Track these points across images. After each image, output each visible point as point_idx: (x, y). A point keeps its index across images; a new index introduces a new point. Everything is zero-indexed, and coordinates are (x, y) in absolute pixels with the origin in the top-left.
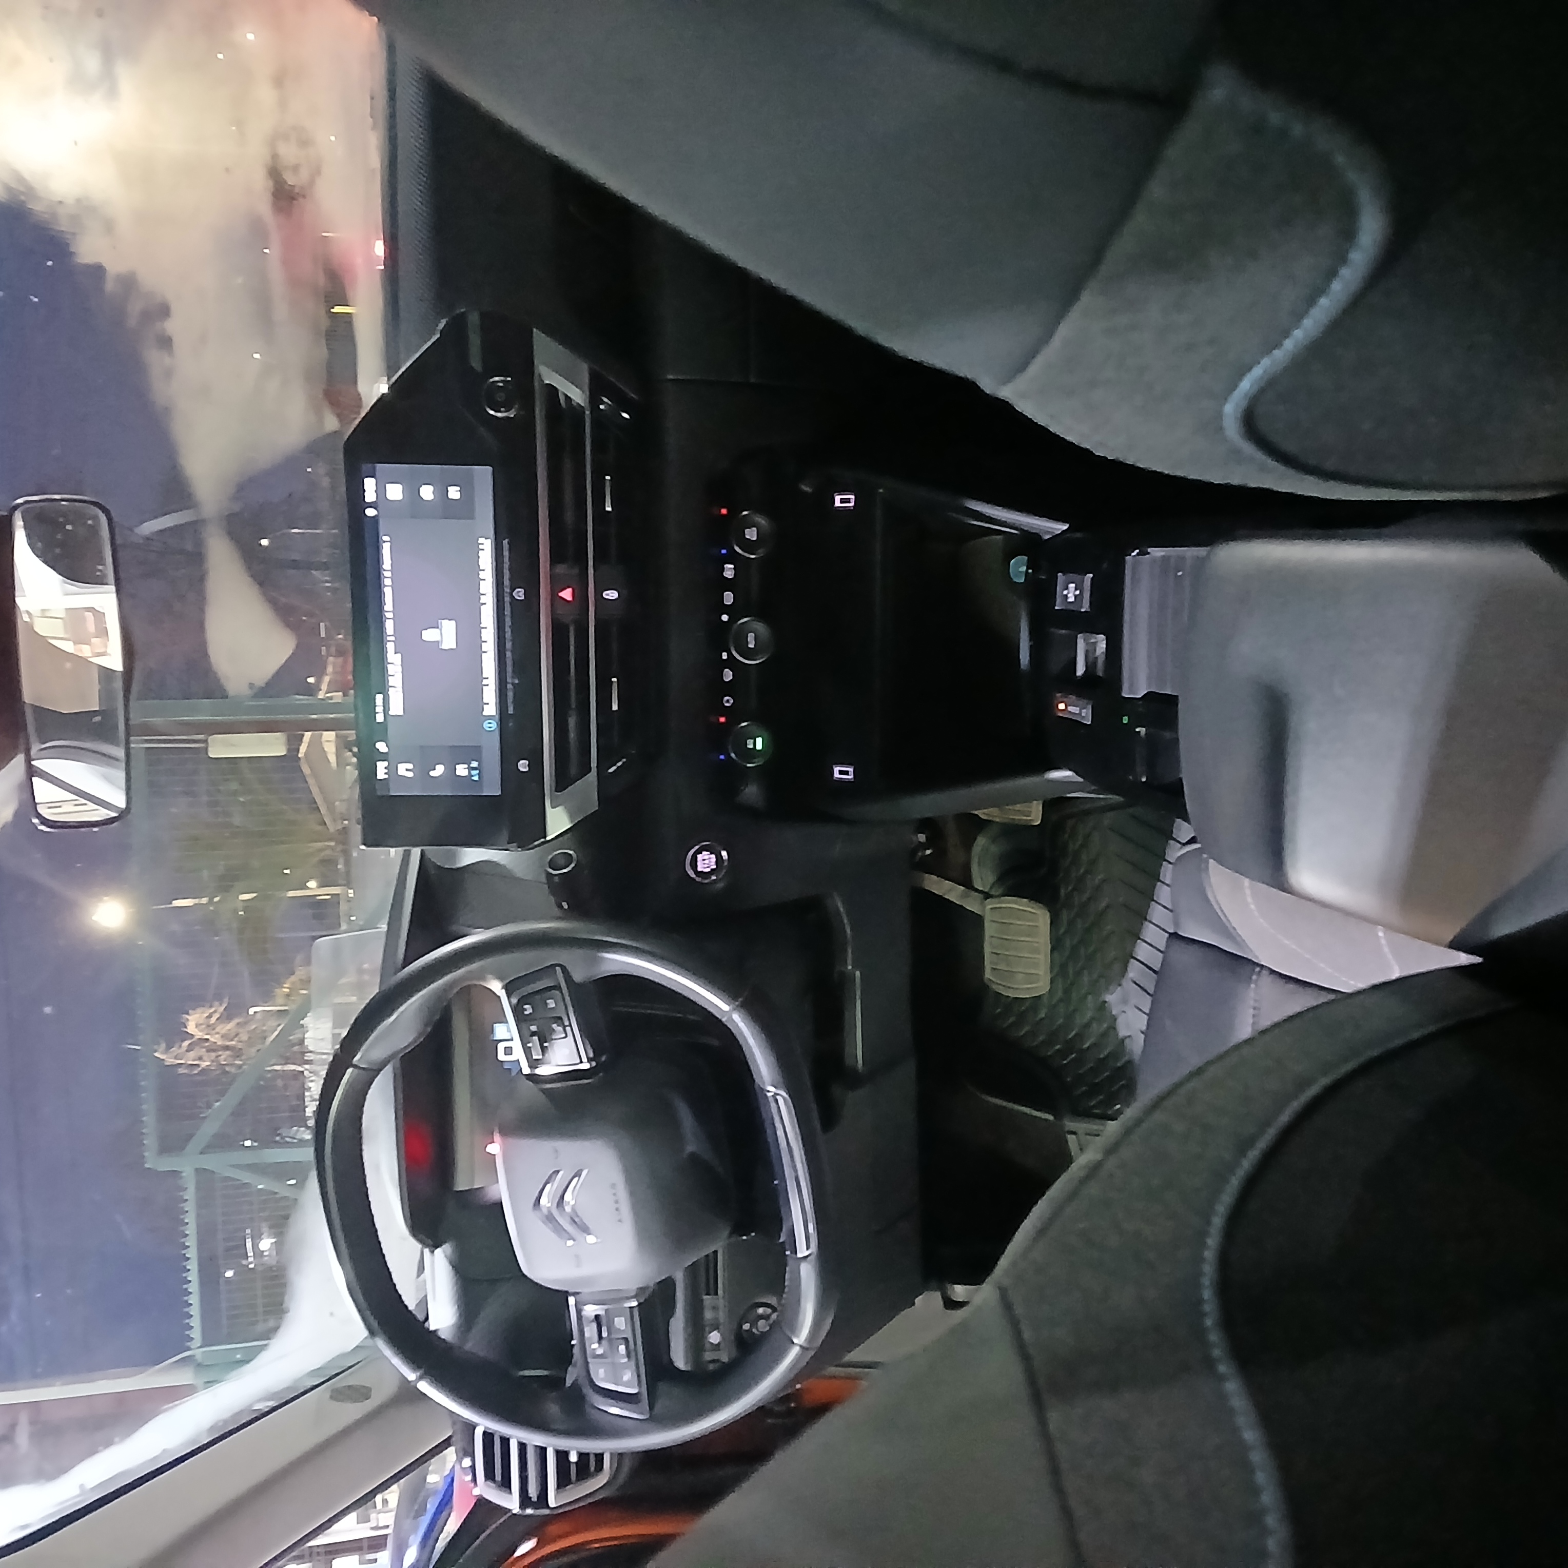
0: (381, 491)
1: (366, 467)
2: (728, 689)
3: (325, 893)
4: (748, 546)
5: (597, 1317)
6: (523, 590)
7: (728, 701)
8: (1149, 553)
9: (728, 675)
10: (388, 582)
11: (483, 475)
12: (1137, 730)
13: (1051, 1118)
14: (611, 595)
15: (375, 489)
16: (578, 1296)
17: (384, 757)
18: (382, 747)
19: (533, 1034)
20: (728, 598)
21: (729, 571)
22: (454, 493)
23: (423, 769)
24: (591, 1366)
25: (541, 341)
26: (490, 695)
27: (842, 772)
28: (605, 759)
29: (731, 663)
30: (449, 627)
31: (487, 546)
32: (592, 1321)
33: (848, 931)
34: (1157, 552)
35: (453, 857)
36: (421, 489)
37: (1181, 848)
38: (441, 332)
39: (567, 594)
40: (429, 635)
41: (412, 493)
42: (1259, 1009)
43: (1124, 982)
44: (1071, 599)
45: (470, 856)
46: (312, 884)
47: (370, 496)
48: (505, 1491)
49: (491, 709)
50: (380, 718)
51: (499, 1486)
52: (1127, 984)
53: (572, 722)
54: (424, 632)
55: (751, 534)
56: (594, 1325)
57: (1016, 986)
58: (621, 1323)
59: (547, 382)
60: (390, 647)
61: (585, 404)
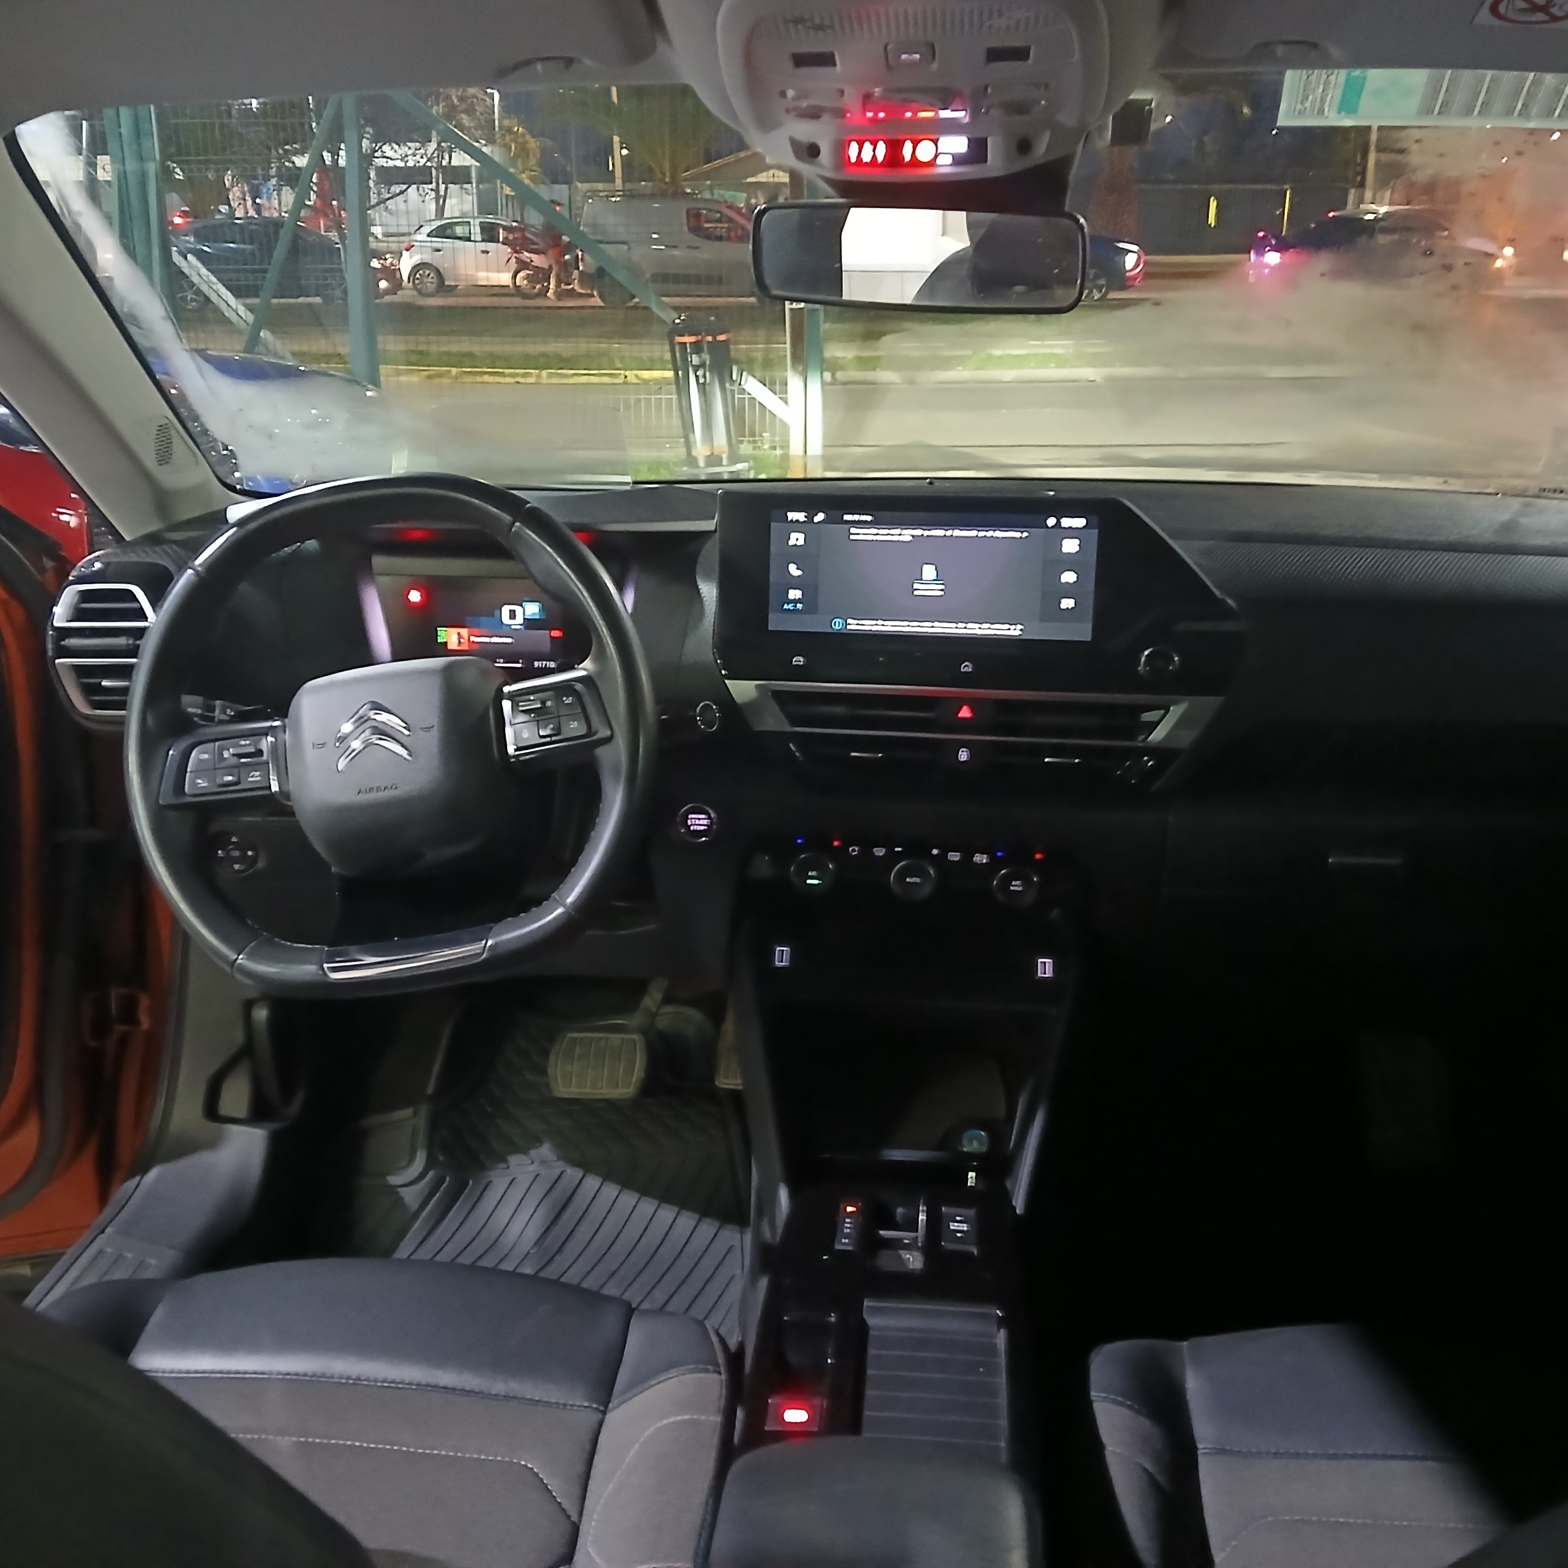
0: (1072, 533)
1: (1095, 520)
2: (866, 851)
3: (616, 165)
4: (1007, 880)
5: (260, 753)
6: (970, 670)
7: (854, 850)
8: (999, 1331)
9: (880, 852)
10: (982, 534)
11: (1083, 632)
12: (832, 1314)
13: (430, 1090)
14: (963, 755)
15: (1074, 527)
16: (281, 730)
17: (810, 518)
18: (820, 517)
19: (543, 703)
20: (954, 856)
21: (981, 859)
22: (1067, 603)
23: (796, 555)
24: (212, 744)
25: (1212, 703)
26: (869, 626)
27: (782, 955)
28: (803, 740)
29: (891, 858)
30: (935, 590)
31: (1015, 631)
32: (256, 748)
33: (622, 932)
34: (1001, 1338)
35: (707, 578)
36: (1072, 572)
37: (714, 1328)
38: (1223, 600)
39: (965, 713)
40: (929, 572)
41: (1070, 562)
42: (564, 1409)
43: (560, 1163)
44: (953, 1226)
45: (709, 591)
46: (625, 152)
47: (1066, 522)
48: (70, 615)
49: (853, 625)
50: (847, 517)
51: (75, 606)
52: (559, 1166)
53: (839, 710)
54: (934, 567)
55: (1016, 886)
56: (252, 750)
57: (559, 1062)
58: (255, 777)
59: (1171, 708)
60: (918, 532)
61: (1150, 741)
